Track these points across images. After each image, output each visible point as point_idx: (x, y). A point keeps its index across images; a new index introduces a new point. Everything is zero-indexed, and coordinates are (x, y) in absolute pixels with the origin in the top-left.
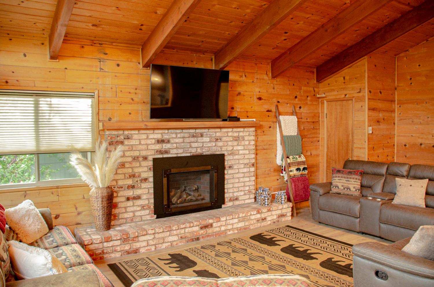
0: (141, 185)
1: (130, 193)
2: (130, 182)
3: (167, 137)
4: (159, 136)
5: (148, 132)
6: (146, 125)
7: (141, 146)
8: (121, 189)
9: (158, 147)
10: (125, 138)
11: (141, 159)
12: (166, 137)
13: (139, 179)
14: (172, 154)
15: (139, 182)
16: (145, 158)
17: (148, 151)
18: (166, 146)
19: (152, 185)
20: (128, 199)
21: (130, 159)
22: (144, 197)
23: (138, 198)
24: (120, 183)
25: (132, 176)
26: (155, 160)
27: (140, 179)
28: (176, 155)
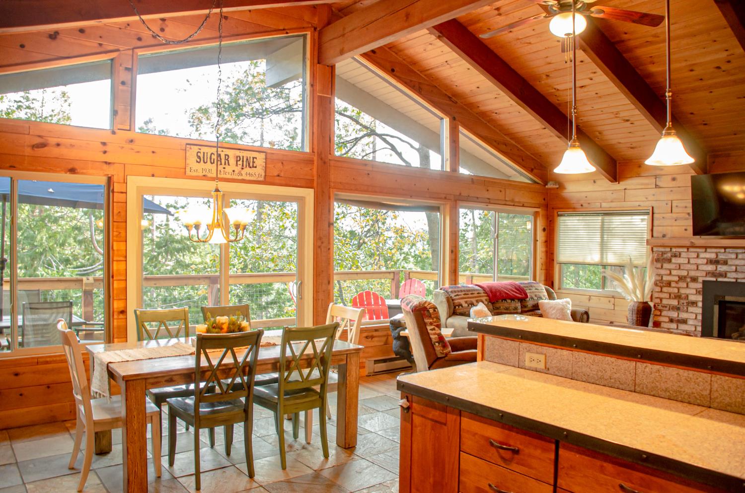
0: (687, 308)
1: (674, 314)
2: (674, 302)
3: (724, 257)
4: (713, 256)
5: (698, 250)
6: (692, 243)
7: (689, 266)
8: (664, 309)
9: (711, 268)
10: (672, 256)
11: (689, 280)
12: (722, 257)
13: (685, 302)
14: (729, 278)
15: (685, 304)
16: (694, 280)
17: (697, 272)
18: (722, 268)
19: (699, 311)
20: (671, 321)
21: (676, 279)
22: (690, 322)
23: (684, 322)
24: (665, 302)
25: (678, 297)
26: (704, 282)
27: (687, 301)
28: (734, 280)
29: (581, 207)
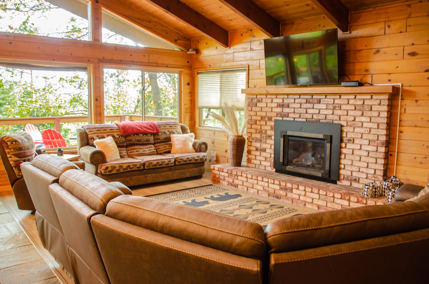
0: (266, 140)
1: (258, 145)
2: (258, 136)
3: (287, 102)
4: (280, 101)
5: (272, 97)
6: (267, 91)
7: (267, 108)
8: (253, 141)
9: (279, 110)
10: (257, 101)
11: (267, 119)
12: (286, 101)
13: (265, 135)
14: (290, 118)
15: (265, 137)
16: (270, 119)
17: (272, 113)
18: (286, 110)
19: (272, 142)
20: (257, 150)
21: (260, 118)
22: (268, 151)
23: (264, 150)
24: (254, 136)
25: (261, 132)
26: (275, 120)
27: (266, 135)
28: (293, 119)
29: (209, 67)
